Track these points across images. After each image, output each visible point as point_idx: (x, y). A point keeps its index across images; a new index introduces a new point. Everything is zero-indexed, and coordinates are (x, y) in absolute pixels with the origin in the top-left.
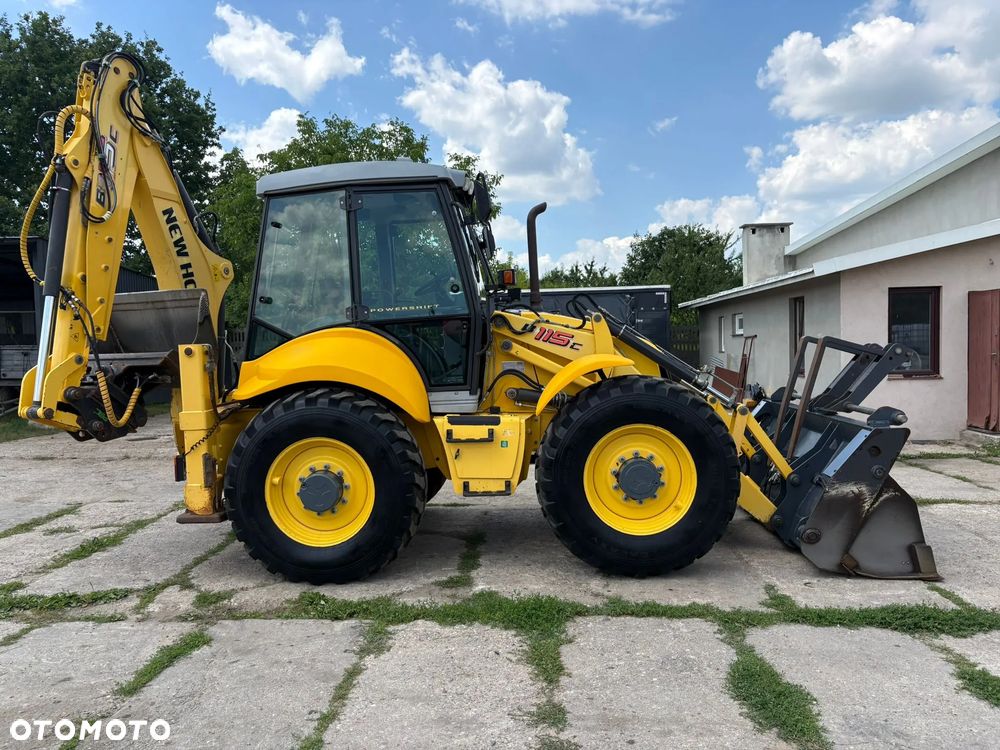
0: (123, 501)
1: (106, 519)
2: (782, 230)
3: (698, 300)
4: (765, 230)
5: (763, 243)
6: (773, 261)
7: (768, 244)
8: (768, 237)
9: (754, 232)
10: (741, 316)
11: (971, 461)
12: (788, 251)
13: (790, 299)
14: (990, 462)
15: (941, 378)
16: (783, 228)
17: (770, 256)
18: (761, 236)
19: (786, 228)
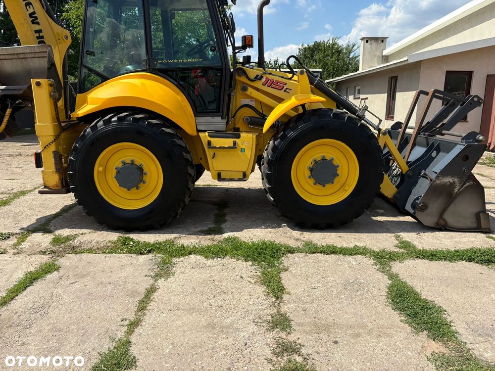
0: (14, 179)
1: (3, 190)
2: (382, 41)
3: (337, 78)
4: (373, 41)
5: (371, 48)
6: (376, 58)
7: (374, 49)
8: (374, 44)
9: (367, 42)
10: (359, 87)
11: (482, 165)
12: (385, 53)
13: (389, 77)
14: (492, 166)
15: (467, 121)
16: (383, 40)
17: (375, 56)
18: (371, 44)
19: (384, 41)
